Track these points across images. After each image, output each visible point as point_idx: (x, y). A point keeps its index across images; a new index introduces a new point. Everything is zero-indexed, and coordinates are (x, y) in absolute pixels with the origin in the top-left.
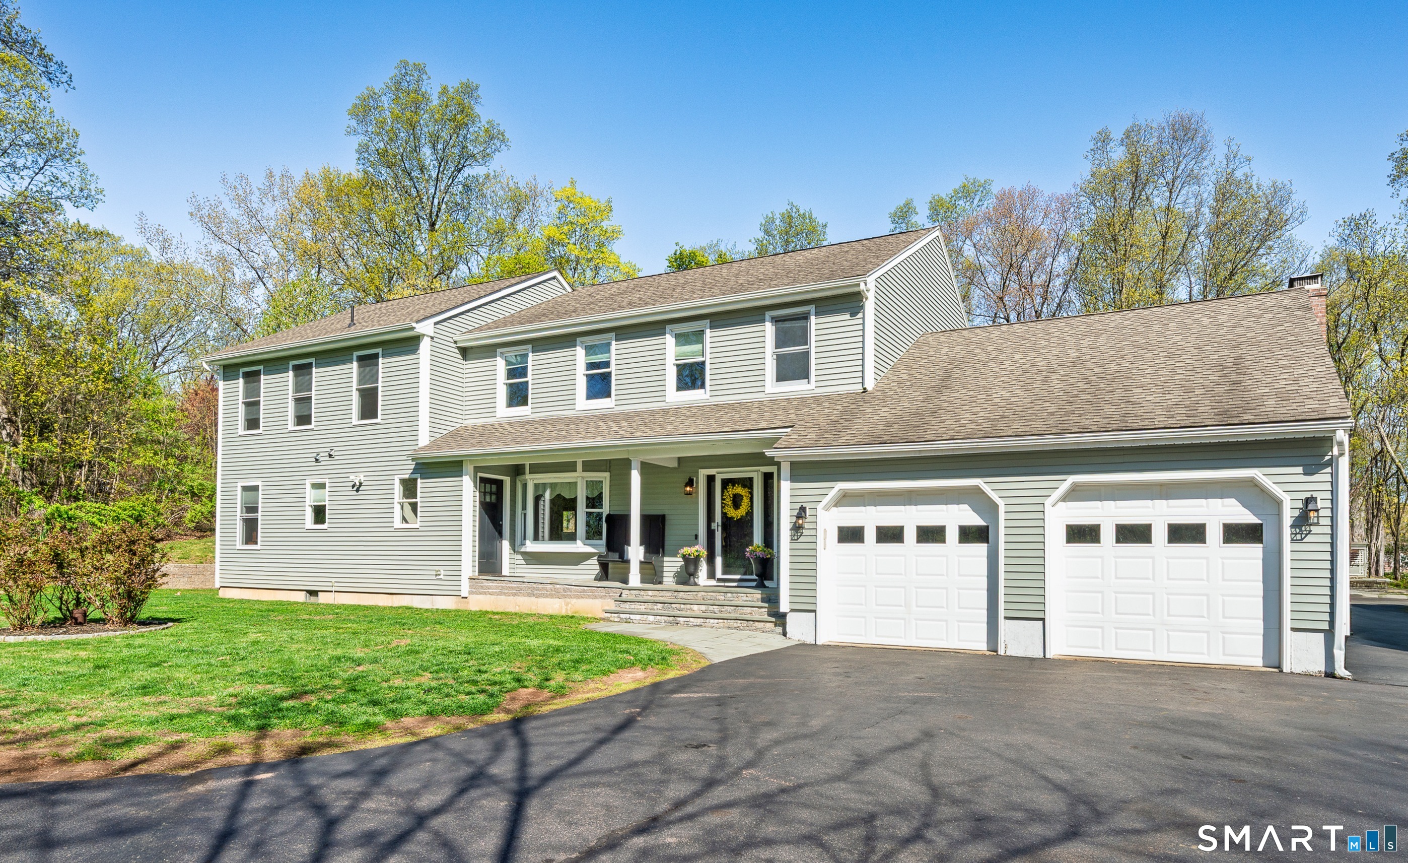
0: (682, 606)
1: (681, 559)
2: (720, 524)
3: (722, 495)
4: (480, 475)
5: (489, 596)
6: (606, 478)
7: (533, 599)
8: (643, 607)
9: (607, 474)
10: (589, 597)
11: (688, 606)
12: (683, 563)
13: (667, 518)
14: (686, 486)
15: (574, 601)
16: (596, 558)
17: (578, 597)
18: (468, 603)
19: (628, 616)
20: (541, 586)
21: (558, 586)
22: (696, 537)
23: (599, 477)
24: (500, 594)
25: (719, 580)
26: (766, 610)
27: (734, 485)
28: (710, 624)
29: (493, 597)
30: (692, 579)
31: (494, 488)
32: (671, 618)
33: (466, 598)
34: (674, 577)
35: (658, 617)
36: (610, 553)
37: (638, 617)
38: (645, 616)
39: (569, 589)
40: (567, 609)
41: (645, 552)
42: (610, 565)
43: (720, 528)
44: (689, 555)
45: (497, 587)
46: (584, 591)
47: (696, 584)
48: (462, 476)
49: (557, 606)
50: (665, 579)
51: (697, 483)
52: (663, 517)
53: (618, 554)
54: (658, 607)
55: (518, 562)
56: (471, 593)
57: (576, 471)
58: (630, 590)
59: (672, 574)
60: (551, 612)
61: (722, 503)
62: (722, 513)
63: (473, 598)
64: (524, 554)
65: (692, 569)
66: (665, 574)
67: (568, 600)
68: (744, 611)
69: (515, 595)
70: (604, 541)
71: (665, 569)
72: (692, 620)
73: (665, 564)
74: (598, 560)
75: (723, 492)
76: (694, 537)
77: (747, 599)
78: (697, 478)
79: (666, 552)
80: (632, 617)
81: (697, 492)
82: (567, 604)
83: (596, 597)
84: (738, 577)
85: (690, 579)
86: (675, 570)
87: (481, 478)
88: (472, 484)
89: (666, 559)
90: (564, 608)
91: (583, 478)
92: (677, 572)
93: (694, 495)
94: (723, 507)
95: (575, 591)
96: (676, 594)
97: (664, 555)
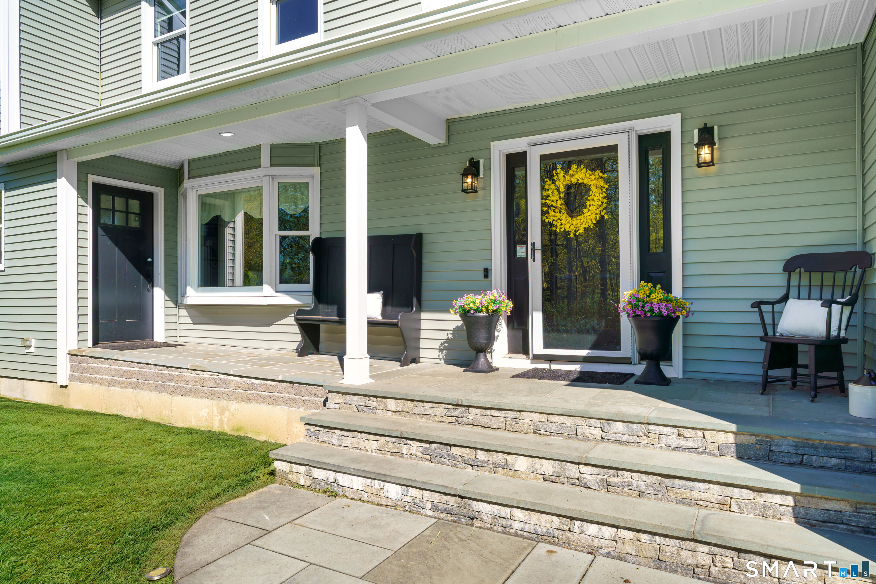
0: (481, 455)
1: (458, 317)
2: (538, 245)
3: (543, 188)
4: (92, 178)
5: (97, 385)
6: (313, 177)
7: (165, 397)
8: (374, 445)
9: (316, 170)
10: (262, 400)
11: (500, 458)
12: (460, 323)
13: (426, 239)
14: (465, 175)
15: (234, 406)
16: (293, 315)
17: (243, 399)
18: (69, 395)
19: (331, 476)
20: (176, 373)
21: (205, 375)
22: (487, 273)
23: (301, 176)
24: (111, 383)
25: (537, 358)
26: (790, 501)
27: (567, 168)
28: (584, 539)
29: (103, 388)
30: (482, 360)
31: (135, 205)
32: (452, 501)
33: (66, 387)
34: (441, 350)
35: (413, 492)
36: (322, 307)
37: (357, 483)
38: (376, 484)
39: (224, 381)
40: (221, 421)
41: (385, 304)
42: (323, 327)
43: (538, 255)
44: (478, 310)
45: (108, 372)
46: (253, 387)
47: (490, 369)
48: (54, 180)
49: (204, 413)
50: (423, 353)
51: (488, 169)
52: (418, 238)
53: (336, 307)
54: (414, 450)
55: (182, 320)
56: (72, 378)
57: (259, 166)
58: (343, 394)
59: (437, 344)
60: (193, 423)
61: (543, 205)
62: (543, 223)
63: (76, 387)
64: (191, 308)
65: (481, 338)
66: (423, 344)
67: (223, 403)
68: (695, 495)
69: (136, 386)
70: (309, 287)
71: (423, 334)
72: (518, 514)
73: (424, 325)
74: (297, 320)
75: (543, 182)
76: (482, 273)
77: (683, 443)
78: (488, 160)
79: (424, 303)
80: (343, 479)
81: (488, 188)
82: (222, 411)
83: (275, 402)
84: (583, 353)
85: (477, 358)
86: (444, 336)
87: (95, 185)
88: (74, 193)
89: (424, 315)
90: (217, 418)
91: (273, 178)
92: (448, 340)
93: (480, 193)
94: (543, 213)
95: (238, 386)
96: (458, 411)
97: (420, 309)
